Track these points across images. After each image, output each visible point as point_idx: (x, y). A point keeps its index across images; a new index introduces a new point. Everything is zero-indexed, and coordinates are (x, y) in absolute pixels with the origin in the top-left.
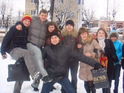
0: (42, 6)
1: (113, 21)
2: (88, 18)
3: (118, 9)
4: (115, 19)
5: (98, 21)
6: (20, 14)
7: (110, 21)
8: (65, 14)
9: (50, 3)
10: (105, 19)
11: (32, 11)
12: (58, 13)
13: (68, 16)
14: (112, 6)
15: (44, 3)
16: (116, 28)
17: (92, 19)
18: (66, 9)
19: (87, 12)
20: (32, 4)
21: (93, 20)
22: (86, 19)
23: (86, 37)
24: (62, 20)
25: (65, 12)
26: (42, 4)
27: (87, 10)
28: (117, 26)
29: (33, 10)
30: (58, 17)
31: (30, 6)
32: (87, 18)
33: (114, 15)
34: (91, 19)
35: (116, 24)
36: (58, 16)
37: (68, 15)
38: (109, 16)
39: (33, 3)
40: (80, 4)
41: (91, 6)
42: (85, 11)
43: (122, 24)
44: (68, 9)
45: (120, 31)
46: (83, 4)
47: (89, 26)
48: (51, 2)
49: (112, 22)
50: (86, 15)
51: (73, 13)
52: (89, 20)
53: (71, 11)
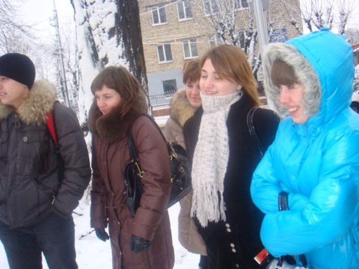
0: (85, 18)
8: (255, 37)
12: (233, 37)
15: (91, 4)
20: (156, 26)
26: (84, 10)
29: (163, 44)
31: (153, 33)
39: (160, 24)
42: (317, 15)
53: (271, 25)
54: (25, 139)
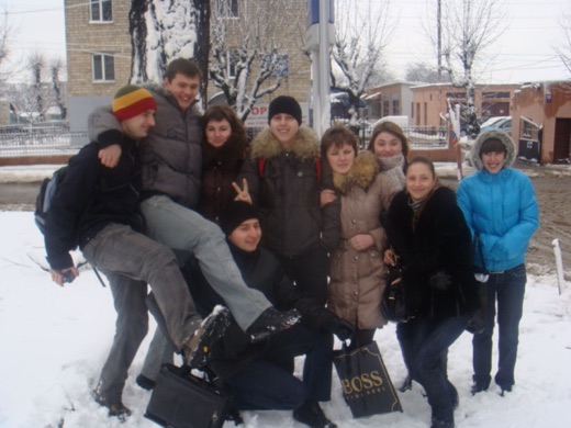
0: (159, 42)
1: (467, 84)
2: (355, 78)
3: (481, 31)
4: (473, 75)
5: (398, 86)
6: (41, 72)
7: (454, 86)
8: (250, 63)
9: (193, 25)
10: (429, 79)
11: (98, 59)
12: (220, 61)
13: (263, 73)
14: (458, 21)
15: (169, 28)
16: (478, 117)
17: (371, 80)
18: (255, 39)
19: (347, 51)
20: (94, 25)
21: (375, 83)
22: (345, 84)
23: (346, 165)
24: (236, 93)
25: (250, 54)
27: (348, 41)
28: (484, 104)
30: (219, 81)
31: (88, 35)
32: (350, 78)
33: (469, 60)
34: (367, 80)
35: (479, 100)
36: (219, 77)
37: (264, 70)
38: (446, 66)
39: (101, 21)
40: (318, 22)
41: (364, 24)
42: (338, 46)
43: (507, 95)
44: (262, 38)
45: (501, 127)
46: (331, 21)
47: (361, 114)
48: (196, 23)
49: (461, 91)
50: (346, 66)
51: (285, 57)
52: (361, 88)
53: (275, 51)
54: (300, 174)
